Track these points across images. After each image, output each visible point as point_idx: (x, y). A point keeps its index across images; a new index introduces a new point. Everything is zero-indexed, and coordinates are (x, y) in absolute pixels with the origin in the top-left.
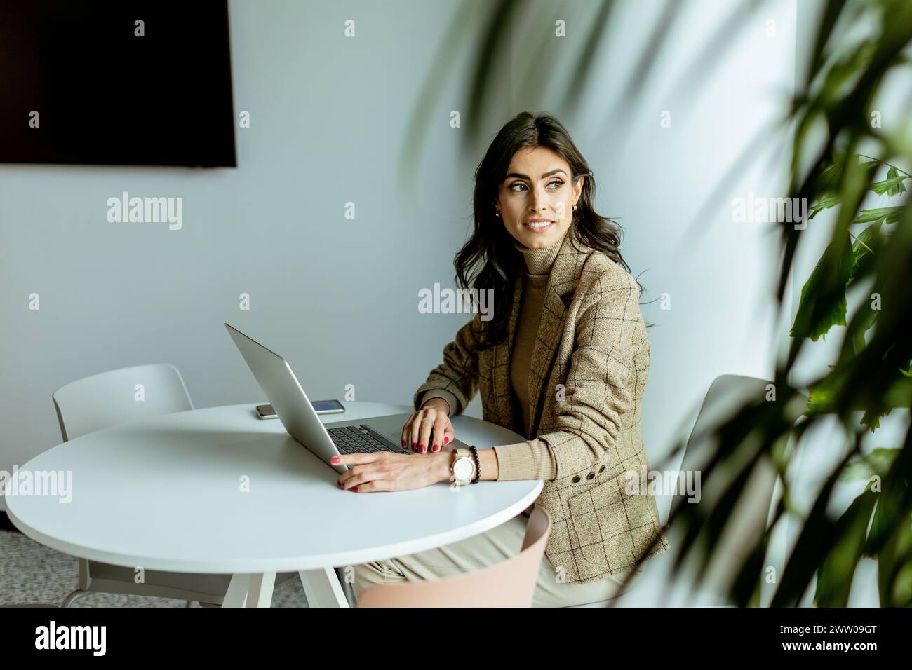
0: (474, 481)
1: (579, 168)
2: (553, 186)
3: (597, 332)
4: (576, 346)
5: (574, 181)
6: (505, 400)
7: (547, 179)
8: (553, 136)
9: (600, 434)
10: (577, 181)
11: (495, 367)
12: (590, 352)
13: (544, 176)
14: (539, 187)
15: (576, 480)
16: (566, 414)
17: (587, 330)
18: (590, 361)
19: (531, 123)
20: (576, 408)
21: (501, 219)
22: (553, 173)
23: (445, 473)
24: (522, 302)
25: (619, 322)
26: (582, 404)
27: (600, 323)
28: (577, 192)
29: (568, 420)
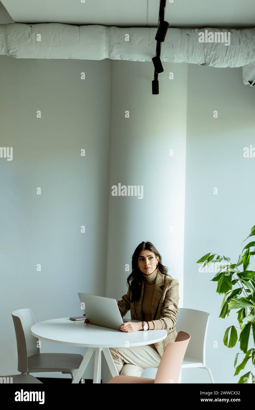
0: (148, 330)
1: (157, 255)
2: (150, 259)
3: (171, 294)
4: (166, 297)
5: (156, 258)
6: (140, 314)
7: (149, 257)
8: (150, 247)
9: (174, 317)
10: (157, 257)
11: (136, 306)
12: (170, 298)
13: (148, 256)
14: (147, 259)
15: (170, 329)
16: (166, 313)
17: (169, 293)
18: (171, 300)
19: (144, 244)
20: (168, 311)
21: (139, 268)
22: (150, 255)
23: (141, 328)
24: (144, 289)
25: (176, 291)
26: (170, 310)
27: (172, 291)
28: (158, 260)
29: (167, 314)
